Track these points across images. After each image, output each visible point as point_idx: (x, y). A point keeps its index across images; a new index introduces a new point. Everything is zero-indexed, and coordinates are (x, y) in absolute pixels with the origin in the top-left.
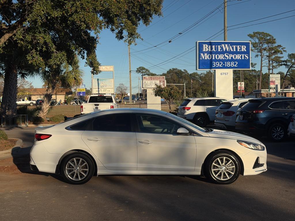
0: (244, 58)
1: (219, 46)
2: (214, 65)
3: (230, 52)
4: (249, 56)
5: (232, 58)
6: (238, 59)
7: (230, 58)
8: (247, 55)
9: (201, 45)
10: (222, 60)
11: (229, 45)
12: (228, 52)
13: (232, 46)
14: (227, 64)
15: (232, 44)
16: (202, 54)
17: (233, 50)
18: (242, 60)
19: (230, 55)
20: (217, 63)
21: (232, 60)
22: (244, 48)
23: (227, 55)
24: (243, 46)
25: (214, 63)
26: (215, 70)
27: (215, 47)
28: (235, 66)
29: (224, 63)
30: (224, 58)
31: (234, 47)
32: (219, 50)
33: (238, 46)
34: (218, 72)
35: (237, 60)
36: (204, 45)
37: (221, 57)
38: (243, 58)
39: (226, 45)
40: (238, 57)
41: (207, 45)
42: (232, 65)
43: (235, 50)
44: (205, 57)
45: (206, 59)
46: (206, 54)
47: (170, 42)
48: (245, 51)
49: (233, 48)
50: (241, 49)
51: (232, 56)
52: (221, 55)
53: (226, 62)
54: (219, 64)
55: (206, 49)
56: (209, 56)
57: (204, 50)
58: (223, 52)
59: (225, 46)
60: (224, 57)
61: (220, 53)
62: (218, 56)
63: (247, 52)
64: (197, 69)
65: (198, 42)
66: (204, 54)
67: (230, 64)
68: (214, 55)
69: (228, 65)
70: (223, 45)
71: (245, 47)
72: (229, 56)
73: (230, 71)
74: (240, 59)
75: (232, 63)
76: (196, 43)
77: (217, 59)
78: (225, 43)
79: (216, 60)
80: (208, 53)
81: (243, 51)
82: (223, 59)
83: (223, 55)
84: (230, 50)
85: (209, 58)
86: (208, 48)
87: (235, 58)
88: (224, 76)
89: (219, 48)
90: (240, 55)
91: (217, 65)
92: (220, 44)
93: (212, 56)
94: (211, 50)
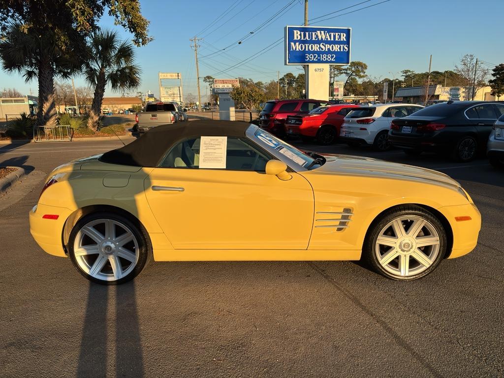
0: (343, 50)
1: (314, 33)
2: (307, 59)
3: (327, 42)
4: (349, 48)
5: (329, 49)
6: (336, 50)
7: (327, 50)
8: (346, 46)
9: (291, 30)
10: (317, 52)
11: (326, 32)
12: (324, 42)
13: (329, 34)
14: (323, 57)
15: (329, 31)
16: (292, 44)
17: (331, 39)
18: (340, 52)
19: (326, 45)
20: (311, 56)
21: (329, 52)
22: (343, 37)
23: (323, 45)
24: (342, 34)
25: (307, 56)
26: (308, 66)
27: (309, 34)
28: (332, 60)
29: (319, 56)
32: (314, 39)
33: (337, 34)
34: (312, 67)
35: (335, 52)
36: (295, 31)
37: (316, 48)
38: (342, 50)
39: (322, 32)
40: (336, 48)
41: (299, 32)
42: (329, 59)
43: (332, 39)
44: (296, 48)
45: (297, 50)
46: (297, 44)
47: (239, 43)
48: (345, 40)
49: (330, 36)
50: (340, 37)
51: (329, 47)
52: (316, 45)
53: (321, 55)
54: (313, 57)
55: (297, 36)
56: (302, 45)
57: (295, 38)
58: (318, 42)
60: (319, 48)
61: (314, 42)
62: (312, 47)
63: (347, 42)
64: (286, 64)
65: (287, 27)
66: (295, 45)
67: (327, 57)
68: (307, 45)
69: (325, 59)
71: (345, 35)
72: (325, 46)
73: (326, 67)
74: (339, 50)
75: (329, 56)
77: (311, 50)
78: (320, 30)
79: (309, 52)
80: (301, 42)
81: (342, 40)
82: (318, 50)
83: (318, 46)
84: (327, 39)
85: (302, 49)
86: (300, 35)
87: (332, 49)
88: (318, 73)
89: (314, 36)
90: (339, 47)
91: (311, 59)
92: (315, 30)
93: (305, 46)
94: (304, 38)
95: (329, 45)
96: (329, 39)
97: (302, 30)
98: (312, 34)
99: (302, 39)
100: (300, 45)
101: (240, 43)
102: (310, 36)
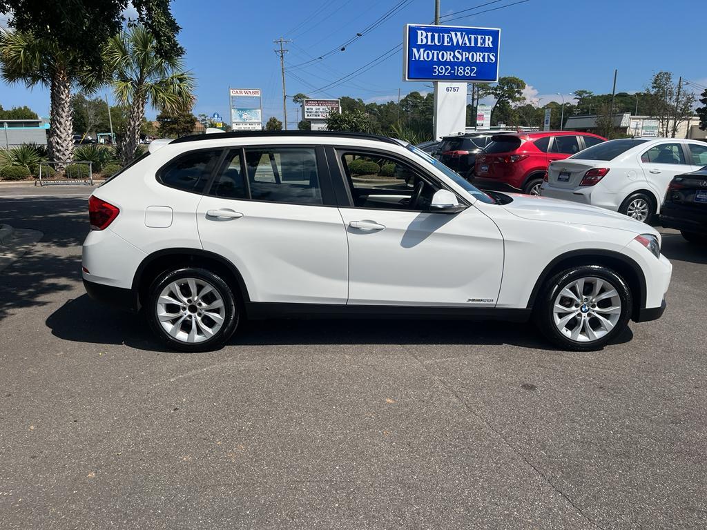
0: (488, 60)
1: (446, 35)
2: (436, 72)
3: (465, 48)
4: (496, 57)
5: (467, 59)
6: (478, 61)
7: (464, 60)
8: (493, 55)
10: (450, 63)
11: (464, 33)
12: (460, 48)
13: (468, 37)
14: (458, 70)
15: (469, 32)
16: (415, 50)
17: (470, 44)
18: (484, 63)
19: (464, 53)
20: (442, 69)
21: (467, 63)
22: (489, 42)
23: (459, 52)
24: (487, 37)
25: (436, 68)
26: (437, 83)
27: (439, 36)
28: (472, 75)
29: (453, 69)
30: (454, 59)
31: (473, 37)
32: (446, 44)
33: (479, 37)
34: (442, 86)
35: (476, 64)
36: (419, 32)
37: (448, 56)
38: (486, 61)
39: (459, 34)
40: (478, 57)
41: (424, 32)
42: (467, 73)
43: (473, 45)
44: (419, 57)
45: (422, 59)
46: (422, 50)
48: (491, 46)
49: (470, 40)
50: (484, 41)
51: (467, 56)
52: (449, 53)
53: (456, 67)
54: (444, 70)
55: (422, 39)
57: (419, 43)
58: (452, 48)
59: (456, 35)
60: (453, 57)
61: (446, 49)
62: (443, 54)
63: (494, 50)
64: (404, 80)
65: (408, 25)
66: (418, 51)
67: (464, 71)
68: (435, 52)
69: (461, 73)
70: (453, 34)
71: (491, 39)
72: (462, 55)
74: (482, 61)
75: (468, 69)
76: (405, 27)
77: (441, 59)
78: (456, 30)
79: (439, 63)
80: (426, 47)
81: (487, 46)
82: (452, 60)
83: (452, 53)
84: (465, 44)
85: (428, 58)
86: (427, 37)
87: (473, 59)
88: (451, 93)
89: (446, 40)
90: (482, 55)
91: (442, 73)
92: (448, 31)
93: (433, 54)
94: (432, 42)
96: (468, 45)
97: (427, 30)
98: (443, 36)
99: (429, 43)
100: (426, 52)
101: (343, 49)
102: (441, 39)
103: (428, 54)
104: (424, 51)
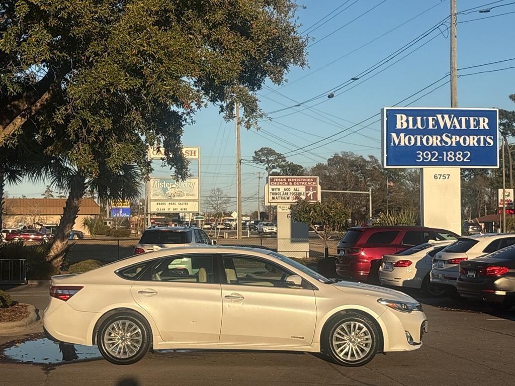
0: (485, 144)
2: (420, 158)
3: (454, 132)
4: (495, 140)
5: (458, 143)
6: (471, 145)
7: (454, 144)
8: (490, 138)
9: (392, 114)
10: (437, 148)
11: (453, 115)
12: (449, 131)
13: (457, 119)
15: (458, 114)
16: (394, 135)
17: (460, 125)
18: (479, 147)
19: (454, 137)
20: (427, 155)
21: (458, 147)
22: (484, 124)
23: (447, 136)
24: (481, 119)
25: (419, 154)
26: (422, 169)
27: (422, 120)
28: (465, 160)
29: (441, 154)
30: (441, 143)
31: (463, 119)
32: (431, 127)
33: (472, 119)
34: (429, 172)
35: (469, 148)
36: (399, 116)
37: (434, 141)
38: (482, 144)
39: (446, 116)
40: (471, 141)
41: (403, 115)
42: (459, 159)
43: (464, 127)
44: (400, 142)
45: (402, 144)
46: (402, 135)
48: (487, 128)
49: (460, 122)
50: (478, 123)
51: (458, 140)
52: (435, 137)
53: (445, 153)
54: (430, 156)
55: (402, 123)
57: (399, 126)
58: (438, 131)
59: (443, 117)
61: (432, 133)
62: (428, 139)
63: (491, 132)
64: (382, 167)
65: (385, 108)
66: (398, 136)
67: (455, 156)
69: (451, 158)
70: (439, 116)
71: (487, 120)
72: (451, 138)
73: (455, 172)
74: (476, 144)
75: (459, 154)
76: (383, 110)
77: (425, 143)
78: (442, 112)
79: (423, 148)
80: (407, 132)
81: (481, 128)
82: (439, 144)
83: (439, 137)
84: (455, 127)
85: (410, 143)
86: (407, 121)
87: (465, 143)
88: (441, 181)
89: (431, 123)
90: (476, 138)
91: (427, 159)
92: (433, 113)
93: (416, 139)
94: (414, 126)
95: (458, 137)
96: (458, 127)
97: (408, 113)
98: (427, 120)
99: (411, 127)
100: (407, 137)
101: (331, 96)
102: (425, 123)
103: (410, 140)
104: (405, 136)
